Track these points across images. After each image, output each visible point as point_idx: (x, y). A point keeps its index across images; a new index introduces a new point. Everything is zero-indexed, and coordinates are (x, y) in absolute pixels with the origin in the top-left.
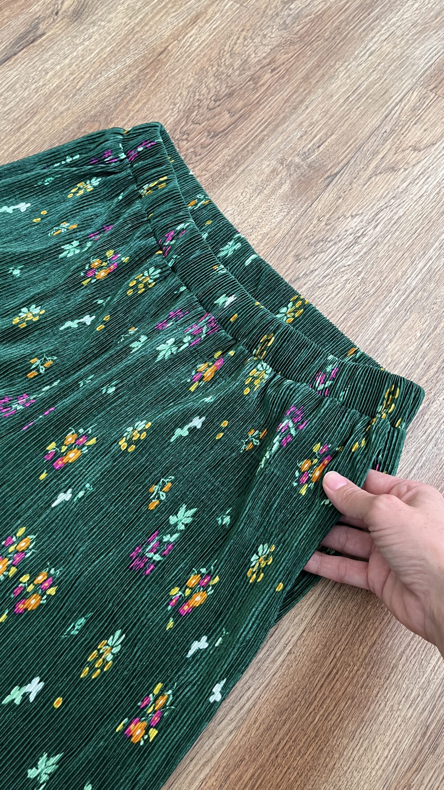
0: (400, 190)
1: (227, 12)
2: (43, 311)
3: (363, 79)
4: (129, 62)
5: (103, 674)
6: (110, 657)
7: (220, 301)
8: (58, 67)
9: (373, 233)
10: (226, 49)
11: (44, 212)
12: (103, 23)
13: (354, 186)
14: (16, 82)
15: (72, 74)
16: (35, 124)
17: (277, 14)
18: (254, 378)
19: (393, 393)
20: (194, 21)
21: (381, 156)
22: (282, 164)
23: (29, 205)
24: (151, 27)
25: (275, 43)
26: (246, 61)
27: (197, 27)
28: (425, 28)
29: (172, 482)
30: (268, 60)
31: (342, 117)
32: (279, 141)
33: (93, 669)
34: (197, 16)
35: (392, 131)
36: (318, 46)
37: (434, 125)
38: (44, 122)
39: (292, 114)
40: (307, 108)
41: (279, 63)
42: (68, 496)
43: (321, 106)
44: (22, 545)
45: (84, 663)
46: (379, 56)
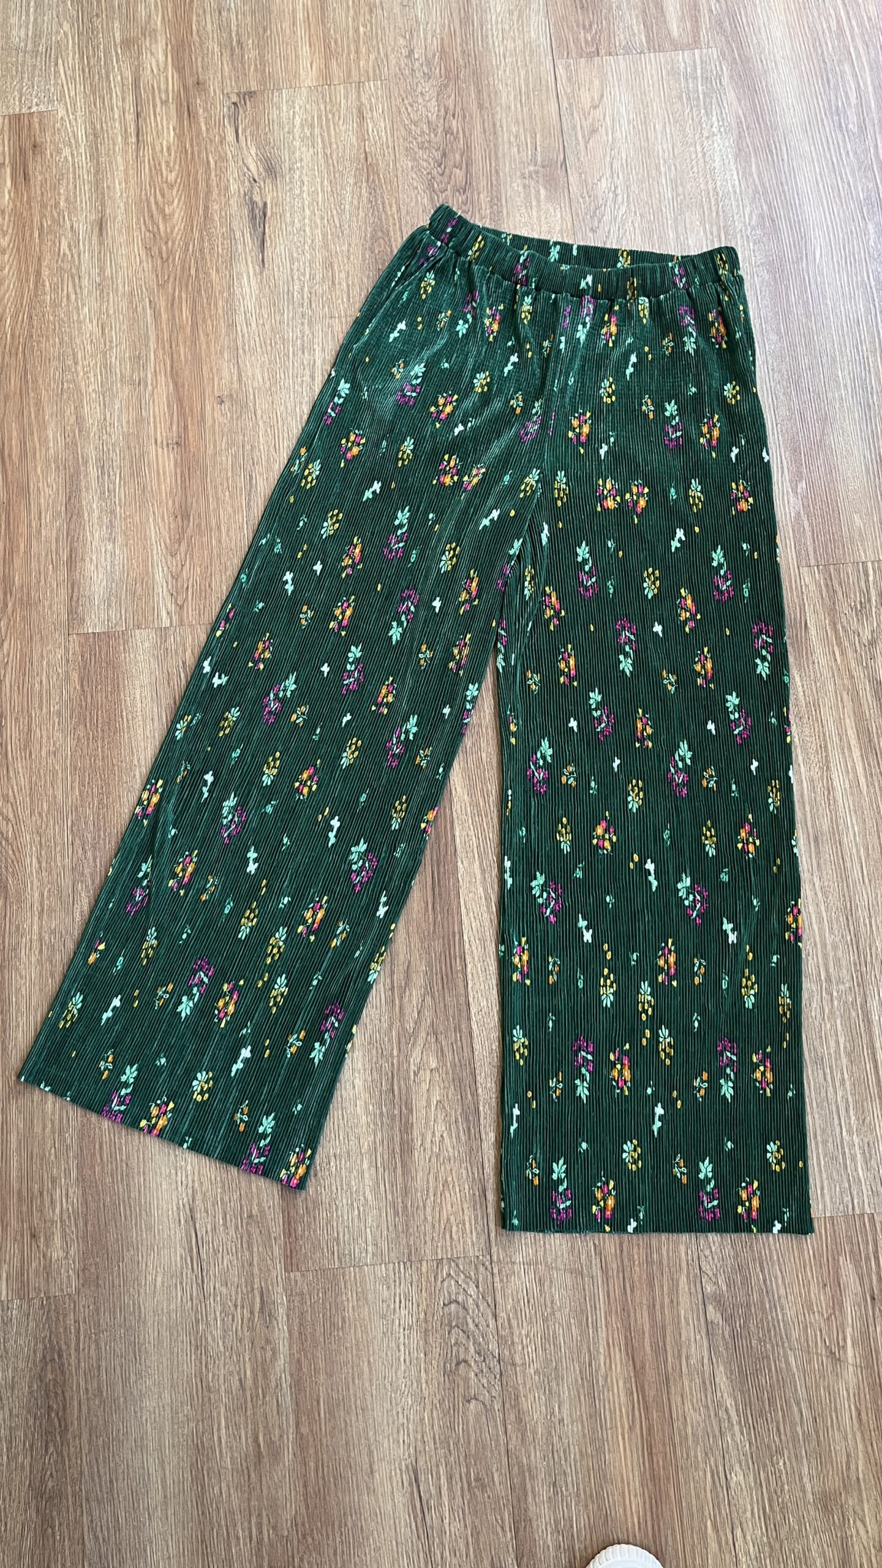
0: (610, 141)
1: (377, 93)
2: (487, 373)
3: (517, 80)
4: (351, 181)
5: (703, 503)
6: (699, 494)
7: (583, 285)
8: (307, 221)
9: (620, 182)
10: (406, 122)
11: (419, 319)
12: (299, 165)
13: (582, 159)
14: (291, 254)
15: (322, 219)
16: (340, 271)
17: (413, 70)
18: (643, 310)
19: (721, 259)
20: (361, 116)
21: (579, 128)
22: (525, 178)
23: (404, 322)
24: (337, 144)
25: (435, 94)
26: (429, 122)
27: (369, 121)
28: (520, 10)
29: (649, 398)
30: (443, 110)
31: (531, 118)
32: (508, 164)
33: (697, 505)
34: (359, 112)
35: (570, 105)
36: (464, 76)
37: (591, 82)
38: (344, 265)
39: (497, 139)
40: (502, 127)
41: (451, 107)
42: (605, 448)
43: (509, 119)
44: (609, 486)
45: (691, 506)
46: (511, 54)
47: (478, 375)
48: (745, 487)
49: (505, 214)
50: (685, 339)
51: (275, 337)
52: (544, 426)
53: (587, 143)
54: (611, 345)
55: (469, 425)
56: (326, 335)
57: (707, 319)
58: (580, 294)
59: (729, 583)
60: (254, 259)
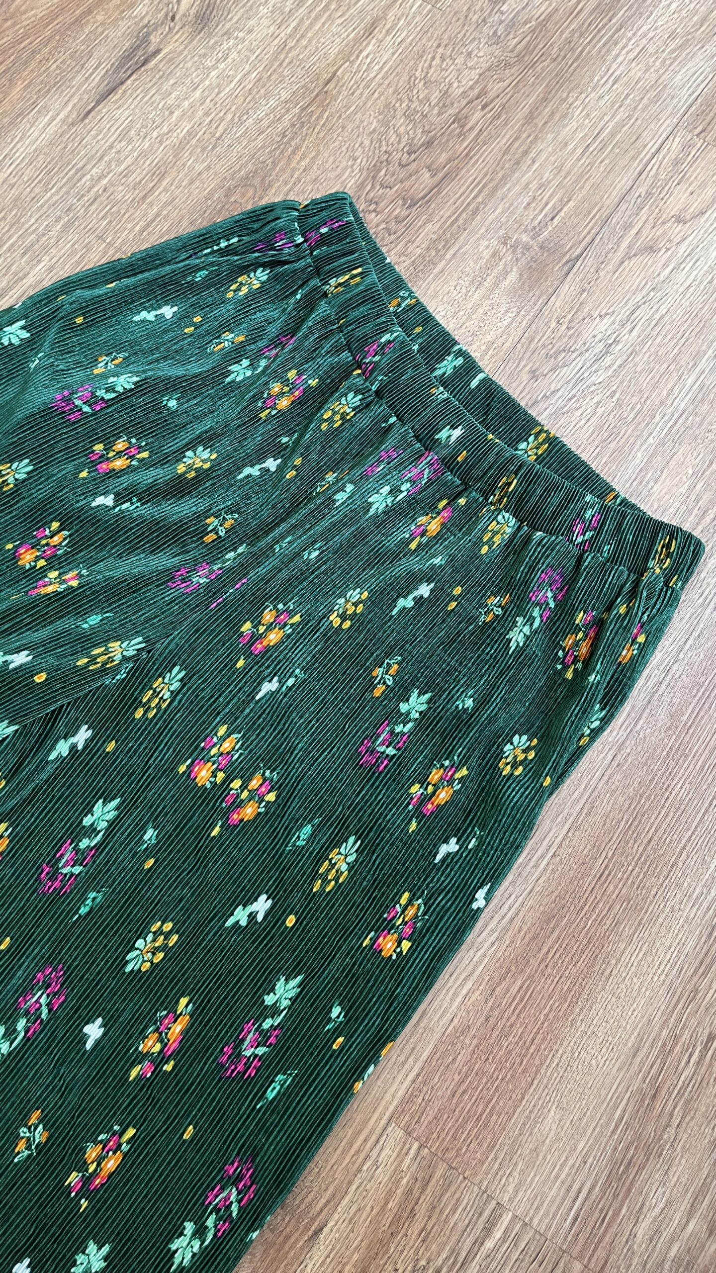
0: (662, 278)
1: (414, 17)
2: (214, 456)
3: (606, 118)
4: (285, 95)
5: (338, 886)
6: (344, 867)
7: (443, 435)
8: (186, 104)
9: (628, 339)
10: (418, 74)
11: (197, 319)
12: (241, 35)
13: (602, 274)
14: (130, 127)
15: (207, 114)
16: (166, 190)
17: (484, 20)
18: (495, 533)
19: (668, 546)
20: (370, 31)
21: (634, 231)
22: (505, 244)
23: (175, 309)
24: (310, 41)
25: (485, 66)
26: (446, 92)
27: (374, 41)
28: (687, 41)
29: (399, 663)
30: (476, 91)
31: (581, 176)
32: (499, 211)
33: (326, 882)
34: (373, 24)
35: (649, 194)
36: (543, 70)
37: (703, 185)
38: (177, 187)
39: (514, 171)
40: (534, 162)
41: (491, 95)
42: (273, 686)
43: (553, 159)
44: (227, 746)
45: (315, 876)
46: (626, 84)
47: (201, 448)
48: (416, 916)
49: (436, 271)
50: (520, 620)
51: (11, 211)
52: (212, 590)
53: (628, 257)
54: (413, 546)
55: (124, 506)
57: (573, 616)
58: (428, 441)
60: (81, 103)
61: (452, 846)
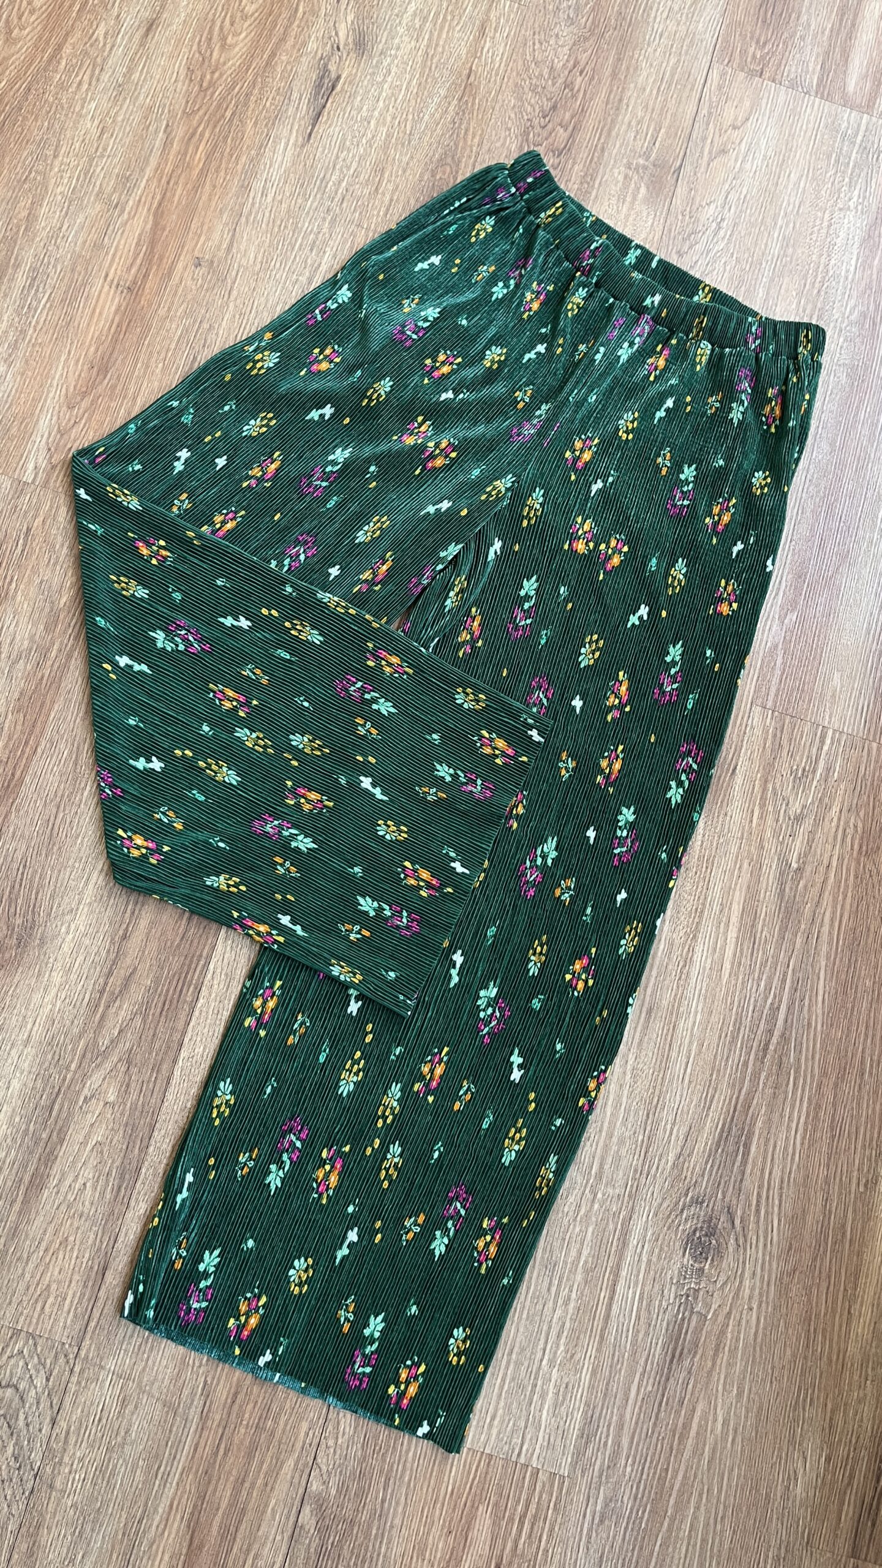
0: (736, 170)
1: (509, 15)
2: (504, 351)
4: (443, 92)
5: (682, 588)
6: (681, 577)
7: (648, 302)
8: (376, 113)
9: (730, 215)
10: (528, 58)
11: (457, 261)
12: (393, 52)
13: (699, 175)
14: (344, 140)
15: (394, 118)
16: (389, 181)
18: (701, 356)
19: (807, 336)
20: (482, 32)
21: (709, 141)
22: (630, 168)
23: (439, 257)
24: (444, 47)
25: (571, 43)
26: (552, 67)
27: (488, 39)
29: (670, 452)
30: (572, 62)
31: (662, 109)
32: (618, 146)
33: (674, 588)
34: (482, 26)
35: (710, 114)
36: (610, 37)
37: (741, 100)
38: (397, 176)
39: (617, 116)
40: (628, 106)
41: (582, 63)
42: (599, 484)
43: (639, 101)
44: (586, 527)
45: (667, 586)
46: (668, 37)
47: (494, 348)
48: (734, 589)
49: (592, 197)
50: (734, 405)
51: (288, 220)
52: (541, 433)
53: (711, 160)
54: (652, 378)
55: (461, 396)
56: (345, 242)
57: (766, 394)
58: (640, 310)
59: (675, 686)
60: (302, 128)
61: (740, 546)
